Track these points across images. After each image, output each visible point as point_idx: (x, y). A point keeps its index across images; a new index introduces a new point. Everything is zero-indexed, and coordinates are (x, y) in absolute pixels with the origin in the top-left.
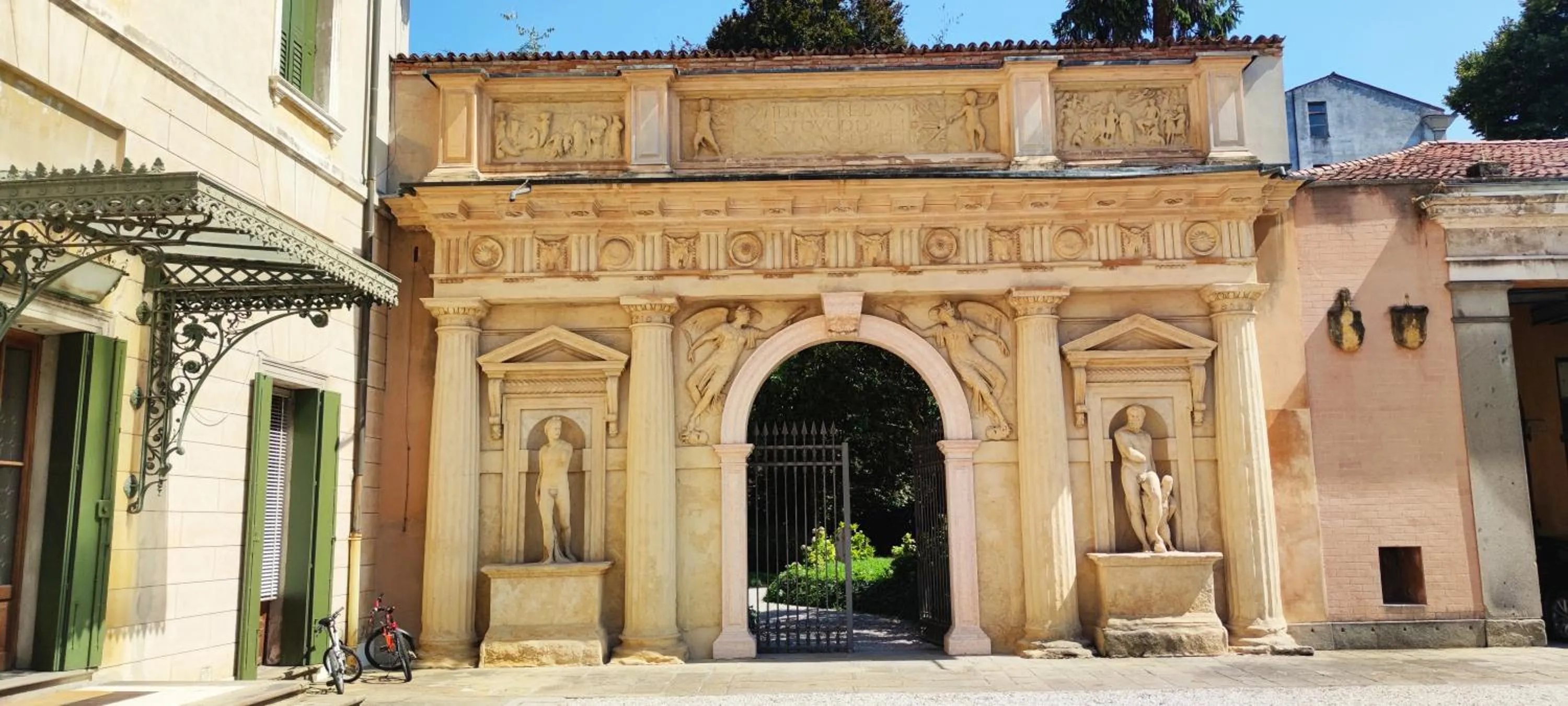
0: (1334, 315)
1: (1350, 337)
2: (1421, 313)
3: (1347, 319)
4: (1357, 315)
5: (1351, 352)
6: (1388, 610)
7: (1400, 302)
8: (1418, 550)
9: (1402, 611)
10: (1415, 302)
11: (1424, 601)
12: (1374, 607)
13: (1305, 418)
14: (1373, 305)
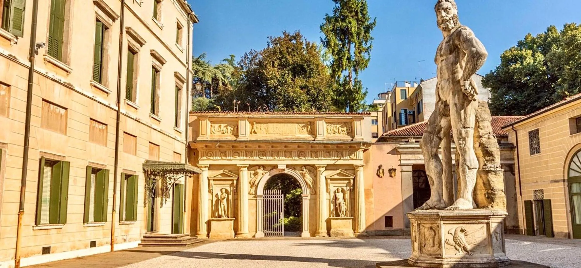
0: (379, 170)
1: (381, 175)
2: (395, 170)
3: (381, 171)
4: (383, 170)
5: (381, 177)
6: (386, 228)
7: (391, 167)
8: (392, 217)
9: (389, 228)
10: (394, 168)
11: (392, 226)
12: (383, 228)
13: (372, 190)
14: (386, 168)
